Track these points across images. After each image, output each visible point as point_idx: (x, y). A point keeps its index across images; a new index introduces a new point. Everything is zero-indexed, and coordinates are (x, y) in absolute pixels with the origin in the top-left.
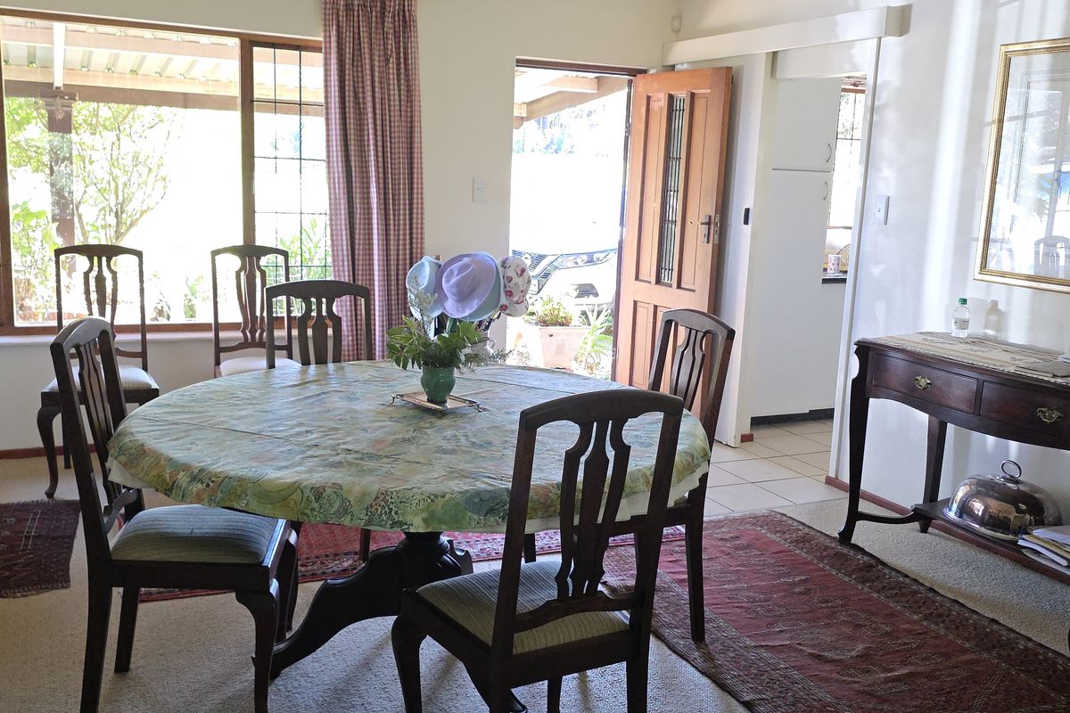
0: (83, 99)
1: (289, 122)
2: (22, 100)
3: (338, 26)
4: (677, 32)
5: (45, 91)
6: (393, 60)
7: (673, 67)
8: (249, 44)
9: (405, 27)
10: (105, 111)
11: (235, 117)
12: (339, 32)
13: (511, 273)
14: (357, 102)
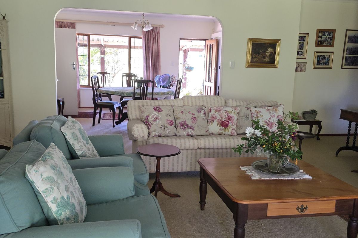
0: (107, 47)
1: (137, 50)
2: (97, 48)
3: (145, 34)
4: (214, 32)
5: (100, 46)
6: (155, 40)
7: (212, 39)
8: (130, 38)
9: (157, 34)
10: (113, 50)
11: (127, 50)
12: (145, 35)
13: (173, 78)
14: (148, 48)
